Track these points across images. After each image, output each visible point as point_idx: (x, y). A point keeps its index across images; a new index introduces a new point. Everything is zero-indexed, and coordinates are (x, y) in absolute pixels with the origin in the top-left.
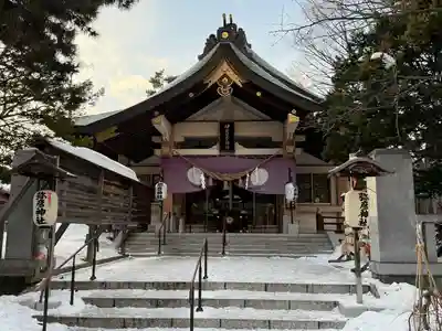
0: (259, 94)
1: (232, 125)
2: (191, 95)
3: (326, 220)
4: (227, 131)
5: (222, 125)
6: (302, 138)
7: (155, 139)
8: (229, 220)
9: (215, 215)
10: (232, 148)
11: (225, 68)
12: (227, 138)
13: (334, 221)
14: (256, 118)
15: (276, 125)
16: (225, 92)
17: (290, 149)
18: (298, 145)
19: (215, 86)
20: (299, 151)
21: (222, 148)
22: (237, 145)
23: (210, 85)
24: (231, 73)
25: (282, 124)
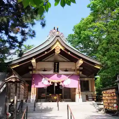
0: (69, 53)
1: (58, 63)
3: (89, 97)
4: (56, 65)
5: (55, 63)
6: (82, 68)
7: (30, 68)
8: (55, 98)
9: (50, 96)
10: (58, 71)
11: (58, 43)
12: (56, 68)
13: (91, 97)
14: (65, 61)
15: (73, 63)
16: (58, 52)
17: (78, 72)
18: (80, 71)
19: (54, 50)
20: (81, 73)
21: (55, 71)
22: (60, 70)
23: (52, 49)
24: (60, 45)
25: (75, 63)
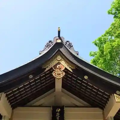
0: (86, 77)
2: (31, 76)
4: (58, 114)
11: (59, 58)
14: (78, 104)
15: (97, 111)
16: (59, 75)
23: (47, 69)
24: (63, 63)
25: (102, 110)
